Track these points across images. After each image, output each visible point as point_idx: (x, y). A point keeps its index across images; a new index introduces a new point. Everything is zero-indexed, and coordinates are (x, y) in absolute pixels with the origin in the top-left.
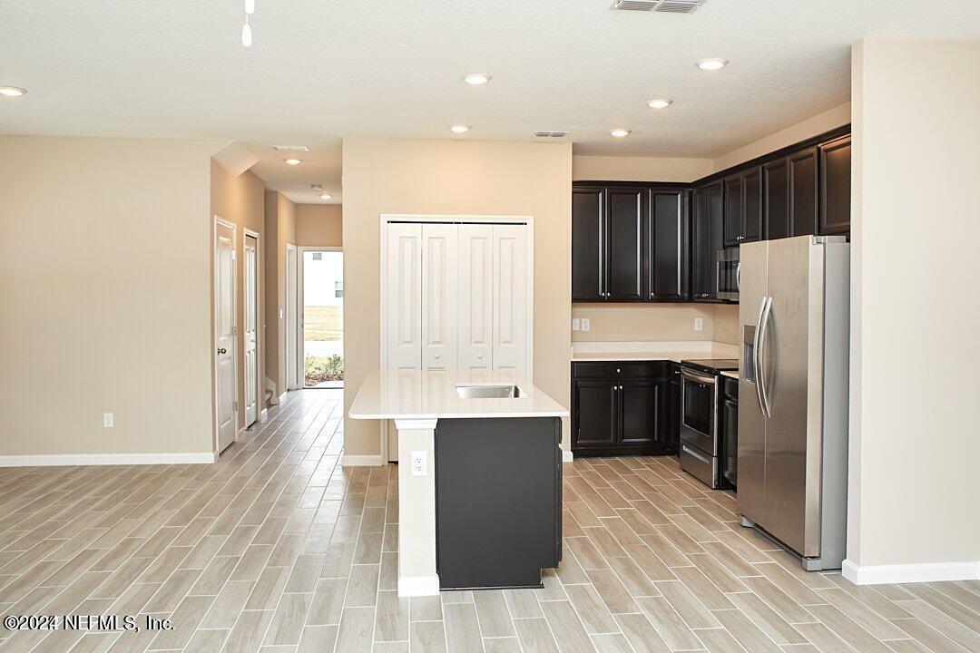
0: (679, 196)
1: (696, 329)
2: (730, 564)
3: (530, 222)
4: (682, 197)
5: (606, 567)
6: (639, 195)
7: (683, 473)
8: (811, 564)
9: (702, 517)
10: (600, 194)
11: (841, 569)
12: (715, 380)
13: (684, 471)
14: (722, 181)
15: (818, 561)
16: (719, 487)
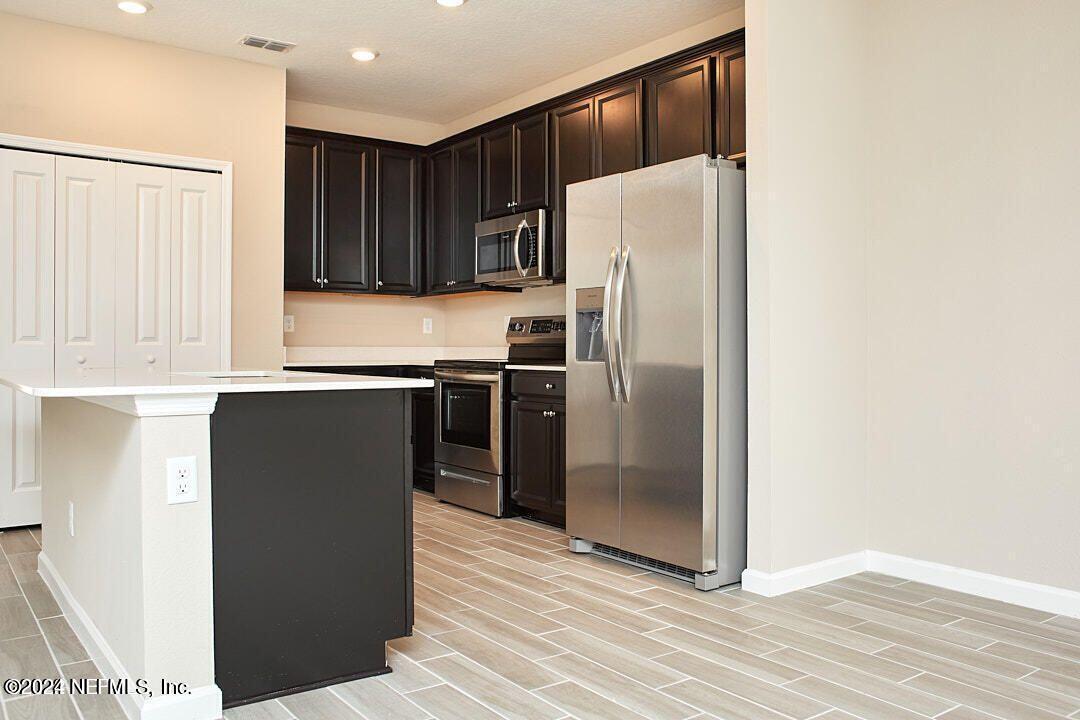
0: (412, 161)
1: (425, 331)
2: (608, 597)
3: (227, 171)
4: (416, 163)
5: (455, 627)
6: (363, 155)
7: (442, 505)
8: (709, 582)
9: (513, 549)
10: (315, 148)
11: (740, 582)
12: (498, 377)
13: (442, 502)
14: (479, 139)
15: (713, 577)
16: (506, 514)
